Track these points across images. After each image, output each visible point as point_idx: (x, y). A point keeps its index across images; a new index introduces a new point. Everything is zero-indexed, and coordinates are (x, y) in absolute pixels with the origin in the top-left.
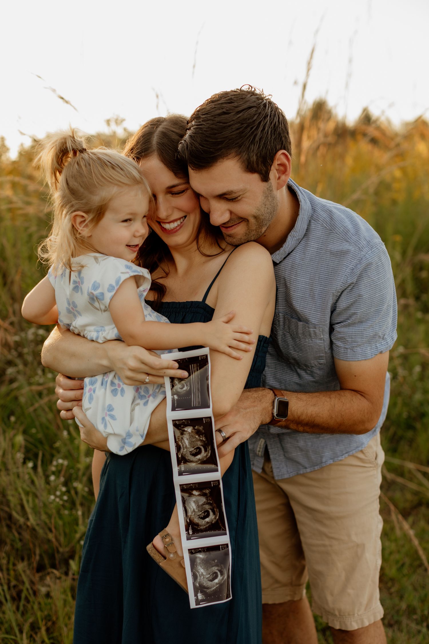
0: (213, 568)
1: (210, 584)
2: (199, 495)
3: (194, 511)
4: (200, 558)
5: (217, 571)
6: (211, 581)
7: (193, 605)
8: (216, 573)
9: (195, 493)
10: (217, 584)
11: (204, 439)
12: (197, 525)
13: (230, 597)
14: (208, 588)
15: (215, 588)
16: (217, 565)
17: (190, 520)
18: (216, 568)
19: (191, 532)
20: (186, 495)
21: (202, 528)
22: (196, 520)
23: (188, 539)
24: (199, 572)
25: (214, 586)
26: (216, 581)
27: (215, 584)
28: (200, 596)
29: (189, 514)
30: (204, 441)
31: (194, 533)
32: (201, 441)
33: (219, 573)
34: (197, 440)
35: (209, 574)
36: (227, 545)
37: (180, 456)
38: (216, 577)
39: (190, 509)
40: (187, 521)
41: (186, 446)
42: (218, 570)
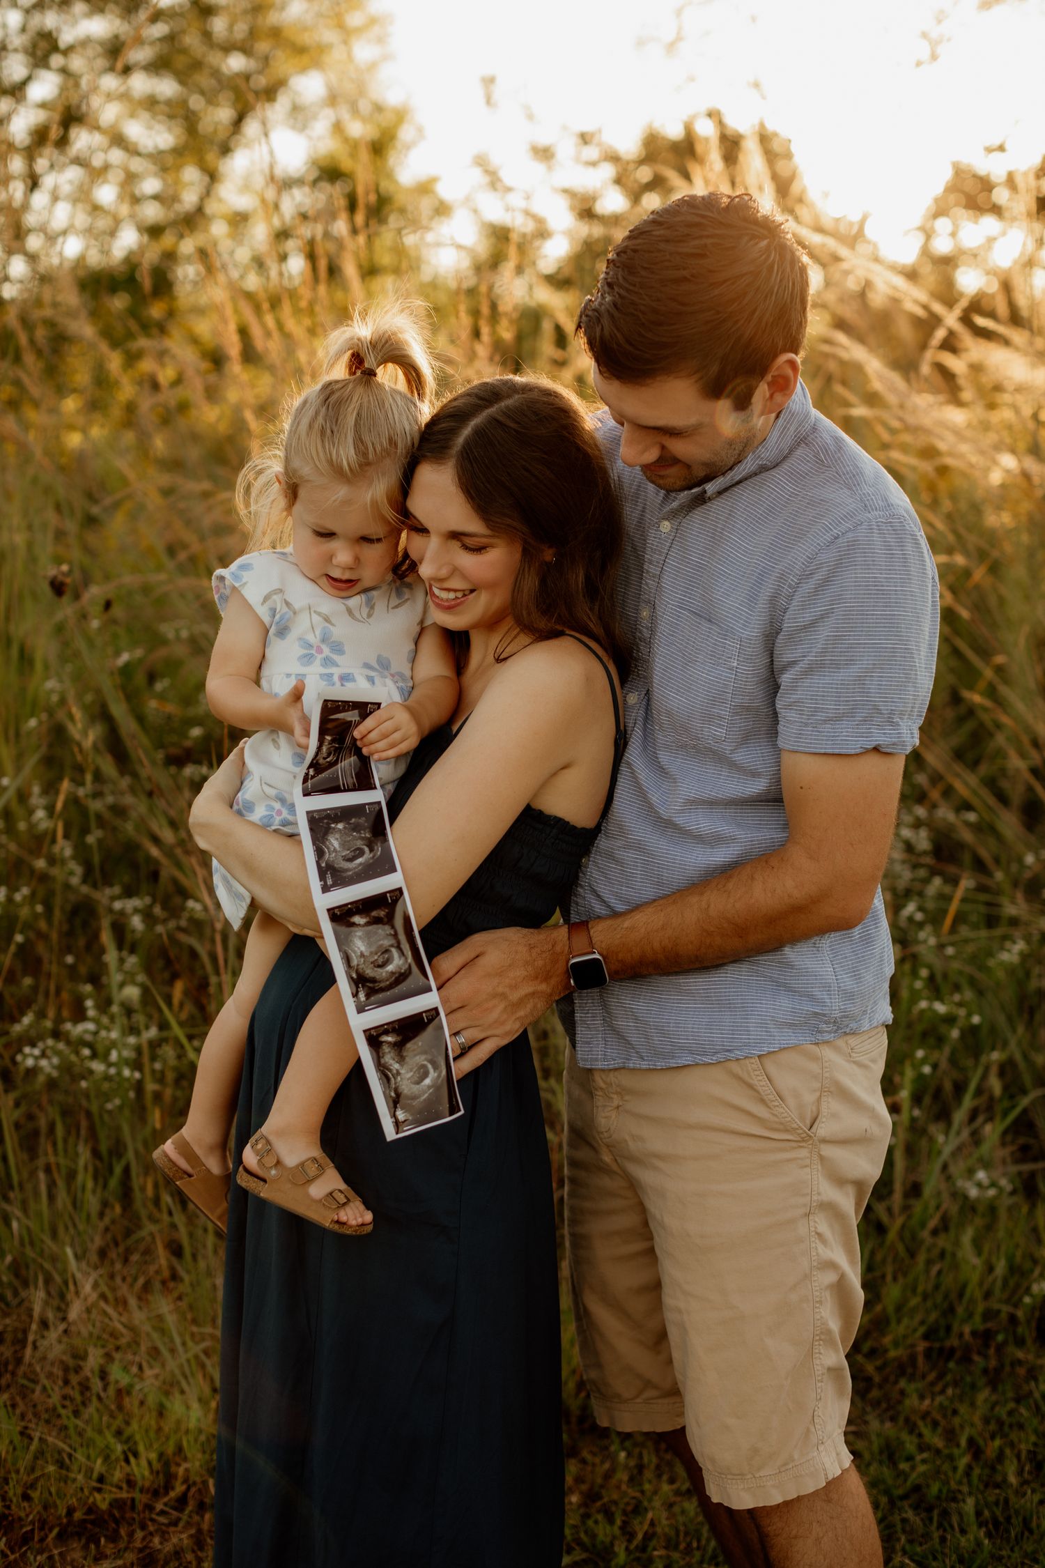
0: (418, 1057)
1: (415, 1089)
2: (368, 924)
3: (362, 955)
4: (389, 1043)
5: (425, 1063)
6: (418, 1083)
7: (390, 1133)
8: (424, 1066)
9: (357, 919)
10: (429, 1087)
11: (368, 835)
12: (373, 980)
13: (460, 1110)
14: (414, 1098)
15: (426, 1095)
16: (425, 1052)
17: (357, 972)
18: (423, 1057)
19: (362, 996)
20: (343, 929)
21: (382, 985)
22: (370, 972)
23: (360, 1010)
24: (390, 1070)
25: (424, 1092)
26: (427, 1081)
27: (425, 1088)
28: (401, 1115)
29: (355, 962)
30: (369, 839)
31: (368, 996)
32: (362, 839)
33: (430, 1066)
34: (355, 839)
35: (411, 1071)
36: (436, 1009)
37: (323, 865)
38: (426, 1075)
39: (355, 952)
40: (352, 978)
41: (335, 849)
42: (426, 1060)
